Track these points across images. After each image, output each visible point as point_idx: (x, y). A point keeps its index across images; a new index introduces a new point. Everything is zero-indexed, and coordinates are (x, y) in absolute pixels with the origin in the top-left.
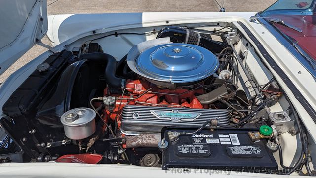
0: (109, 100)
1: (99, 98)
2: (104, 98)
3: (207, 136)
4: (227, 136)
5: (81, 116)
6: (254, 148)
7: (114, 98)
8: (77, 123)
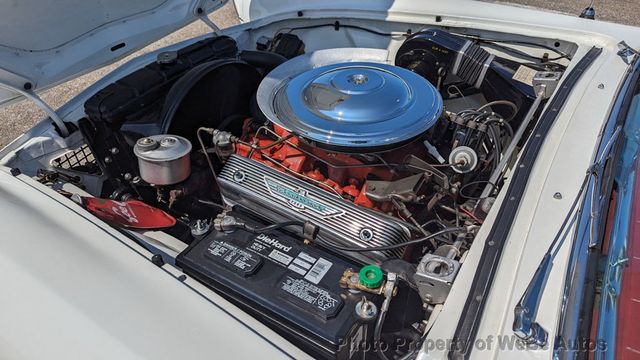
0: (221, 137)
1: (208, 129)
2: (215, 132)
3: (281, 246)
4: (313, 260)
5: (165, 148)
6: (328, 297)
7: (228, 136)
8: (152, 156)
